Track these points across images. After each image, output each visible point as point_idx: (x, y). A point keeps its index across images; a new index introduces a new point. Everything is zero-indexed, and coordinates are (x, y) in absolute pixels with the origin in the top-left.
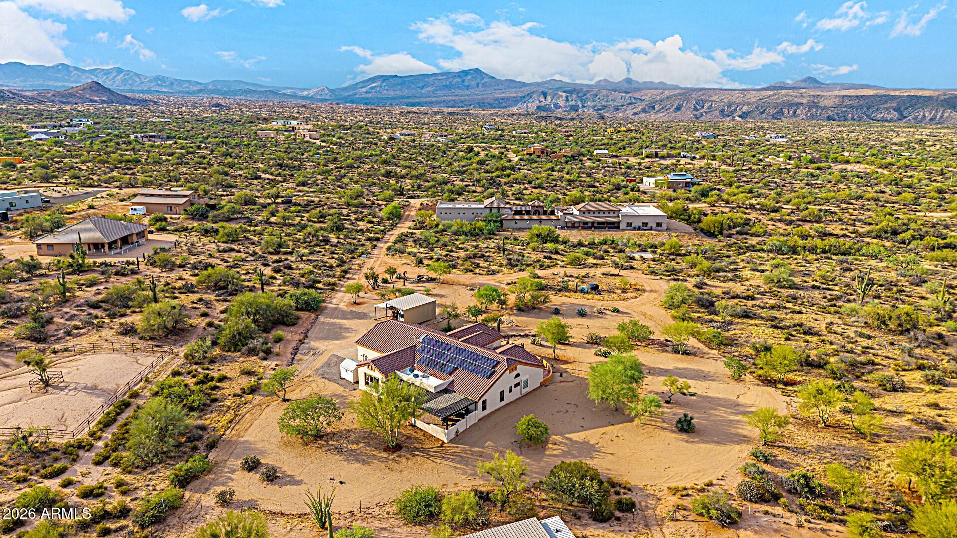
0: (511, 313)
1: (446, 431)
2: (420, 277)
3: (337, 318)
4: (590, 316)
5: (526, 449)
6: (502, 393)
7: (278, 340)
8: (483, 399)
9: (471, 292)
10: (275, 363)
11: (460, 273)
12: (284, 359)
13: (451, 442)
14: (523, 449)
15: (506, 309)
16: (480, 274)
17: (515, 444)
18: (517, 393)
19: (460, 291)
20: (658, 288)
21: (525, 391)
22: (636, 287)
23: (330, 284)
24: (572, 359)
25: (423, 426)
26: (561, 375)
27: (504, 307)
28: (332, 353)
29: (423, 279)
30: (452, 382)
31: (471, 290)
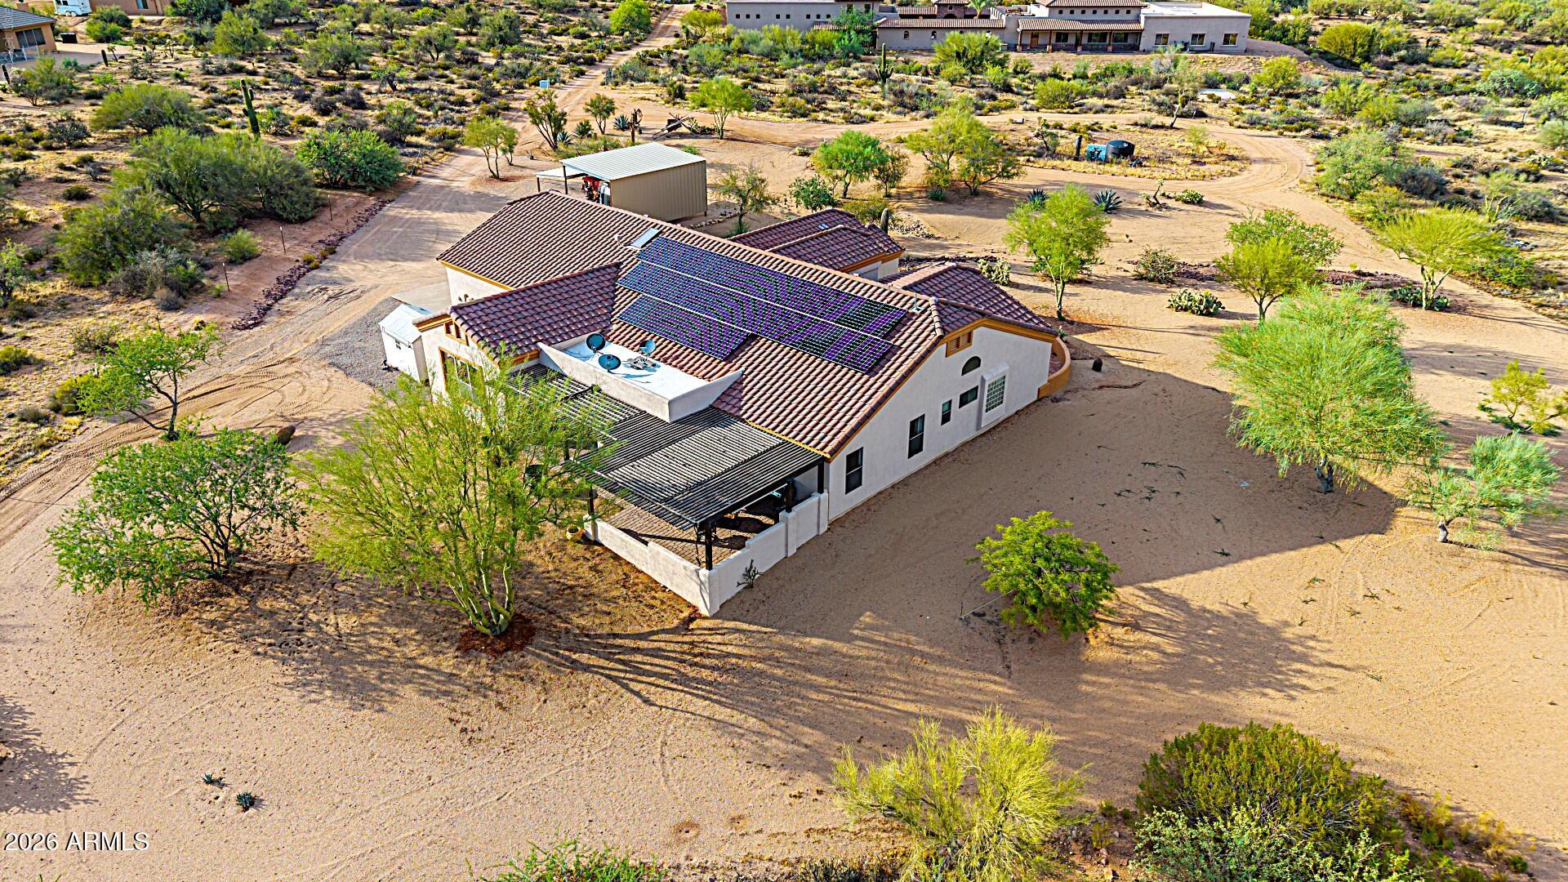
0: (909, 205)
1: (704, 572)
2: (674, 124)
3: (438, 208)
4: (1129, 211)
5: (1024, 645)
6: (916, 427)
7: (243, 257)
8: (849, 449)
9: (805, 159)
10: (198, 318)
11: (777, 118)
12: (236, 308)
13: (725, 610)
14: (1010, 647)
15: (899, 197)
16: (825, 121)
17: (977, 623)
18: (965, 424)
19: (775, 158)
20: (1280, 154)
21: (990, 418)
22: (1225, 151)
23: (444, 136)
24: (1109, 320)
25: (626, 545)
26: (1097, 367)
27: (893, 191)
28: (388, 295)
29: (683, 130)
30: (738, 383)
31: (805, 154)
